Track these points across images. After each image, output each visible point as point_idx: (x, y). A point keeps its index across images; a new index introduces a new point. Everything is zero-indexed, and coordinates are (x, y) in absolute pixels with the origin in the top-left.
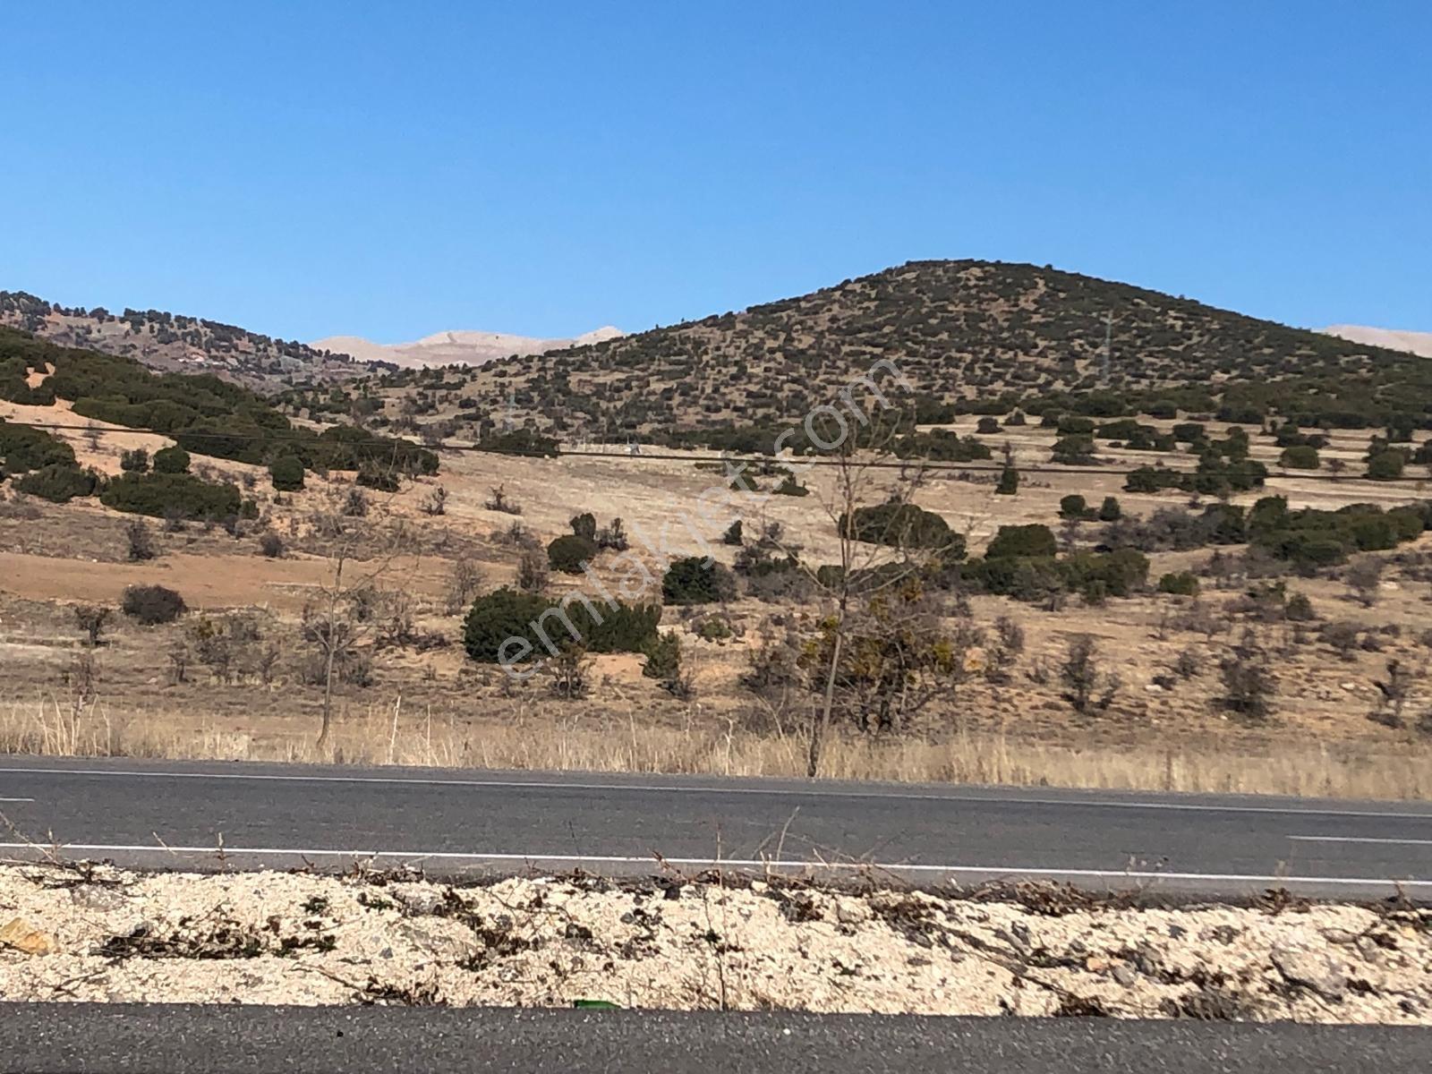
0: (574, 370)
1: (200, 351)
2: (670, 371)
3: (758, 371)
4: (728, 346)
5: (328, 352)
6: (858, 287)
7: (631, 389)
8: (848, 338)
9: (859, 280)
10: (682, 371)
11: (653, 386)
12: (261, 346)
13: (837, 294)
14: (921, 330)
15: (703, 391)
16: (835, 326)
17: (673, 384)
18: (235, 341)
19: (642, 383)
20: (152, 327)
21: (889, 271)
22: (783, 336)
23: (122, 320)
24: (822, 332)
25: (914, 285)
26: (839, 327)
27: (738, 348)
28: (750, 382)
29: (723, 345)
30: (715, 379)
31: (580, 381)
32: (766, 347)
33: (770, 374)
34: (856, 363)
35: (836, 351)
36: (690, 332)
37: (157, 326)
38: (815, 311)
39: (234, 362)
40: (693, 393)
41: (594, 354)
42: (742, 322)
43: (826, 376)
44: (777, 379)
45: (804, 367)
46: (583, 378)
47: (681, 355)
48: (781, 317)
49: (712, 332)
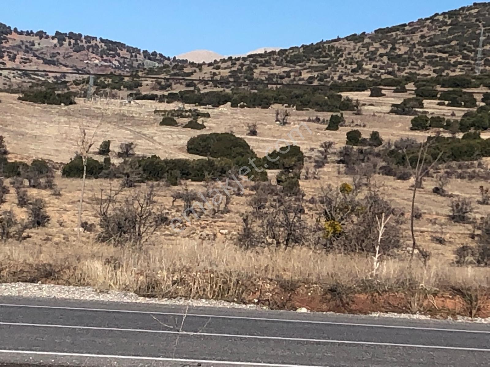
0: (260, 66)
1: (97, 57)
2: (316, 67)
3: (370, 67)
4: (356, 53)
6: (441, 18)
7: (290, 77)
8: (429, 48)
9: (444, 14)
10: (323, 67)
11: (303, 76)
12: (134, 54)
13: (428, 22)
14: (473, 44)
15: (332, 78)
16: (422, 41)
17: (316, 74)
18: (119, 51)
19: (296, 74)
20: (70, 42)
21: (463, 9)
22: (390, 46)
23: (53, 38)
24: (414, 44)
25: (475, 17)
26: (425, 42)
27: (361, 53)
28: (362, 73)
29: (353, 51)
30: (342, 72)
31: (261, 72)
32: (378, 53)
33: (375, 69)
34: (430, 63)
35: (420, 56)
36: (336, 44)
37: (73, 41)
38: (413, 32)
39: (117, 63)
40: (325, 80)
41: (275, 56)
42: (369, 38)
43: (411, 70)
44: (379, 72)
45: (398, 65)
46: (263, 70)
47: (326, 57)
48: (392, 35)
49: (349, 44)
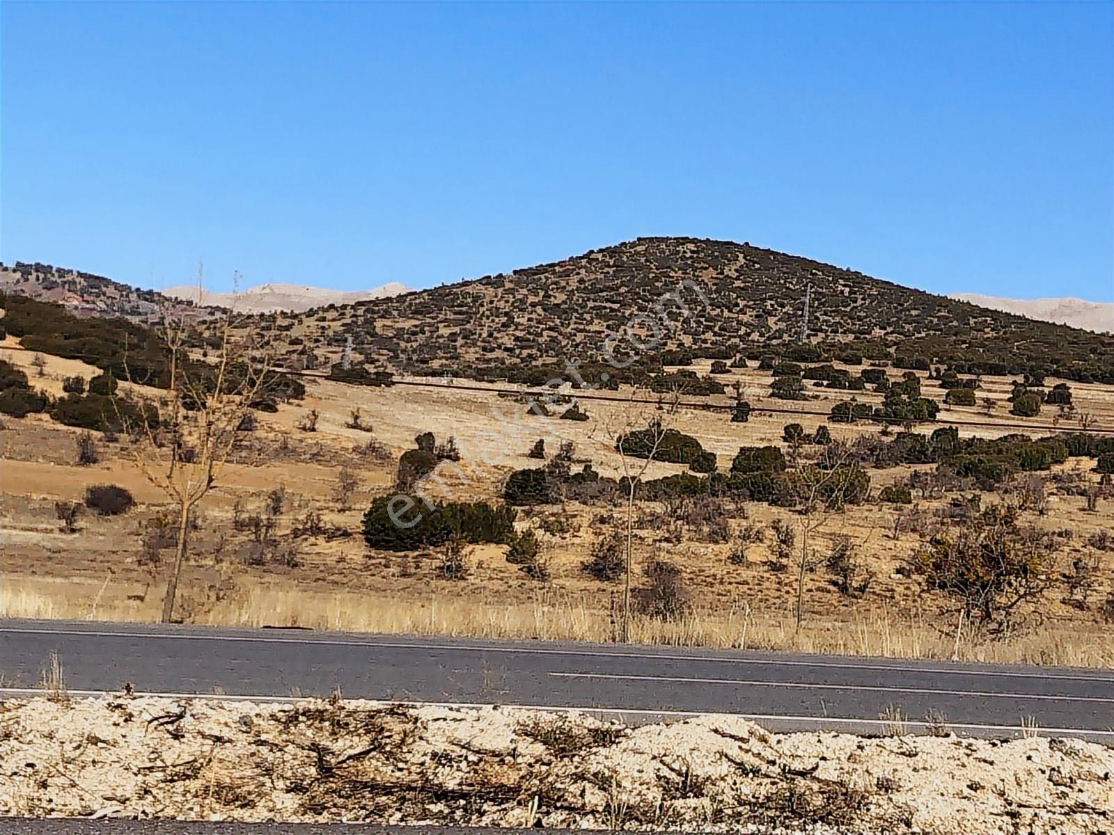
0: (379, 317)
1: (75, 296)
2: (454, 320)
3: (523, 320)
4: (499, 301)
5: (176, 298)
6: (600, 256)
7: (424, 333)
8: (592, 296)
9: (601, 251)
10: (463, 320)
11: (441, 331)
12: (124, 293)
13: (584, 262)
14: (649, 291)
15: (480, 335)
16: (582, 286)
17: (457, 330)
18: (104, 289)
19: (433, 329)
20: (38, 277)
21: (624, 244)
22: (542, 293)
23: (14, 271)
24: (573, 290)
25: (644, 256)
27: (507, 302)
28: (516, 329)
29: (496, 299)
30: (489, 326)
31: (384, 326)
32: (529, 301)
33: (532, 324)
34: (599, 316)
35: (583, 306)
36: (469, 289)
37: (41, 276)
38: (567, 274)
39: (103, 306)
40: (471, 337)
41: (395, 305)
42: (511, 281)
43: (576, 326)
44: (538, 327)
45: (558, 318)
46: (386, 323)
47: (462, 306)
48: (540, 279)
49: (486, 289)
